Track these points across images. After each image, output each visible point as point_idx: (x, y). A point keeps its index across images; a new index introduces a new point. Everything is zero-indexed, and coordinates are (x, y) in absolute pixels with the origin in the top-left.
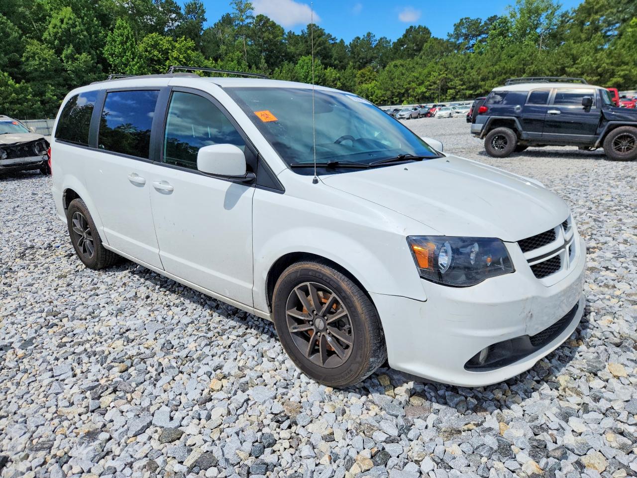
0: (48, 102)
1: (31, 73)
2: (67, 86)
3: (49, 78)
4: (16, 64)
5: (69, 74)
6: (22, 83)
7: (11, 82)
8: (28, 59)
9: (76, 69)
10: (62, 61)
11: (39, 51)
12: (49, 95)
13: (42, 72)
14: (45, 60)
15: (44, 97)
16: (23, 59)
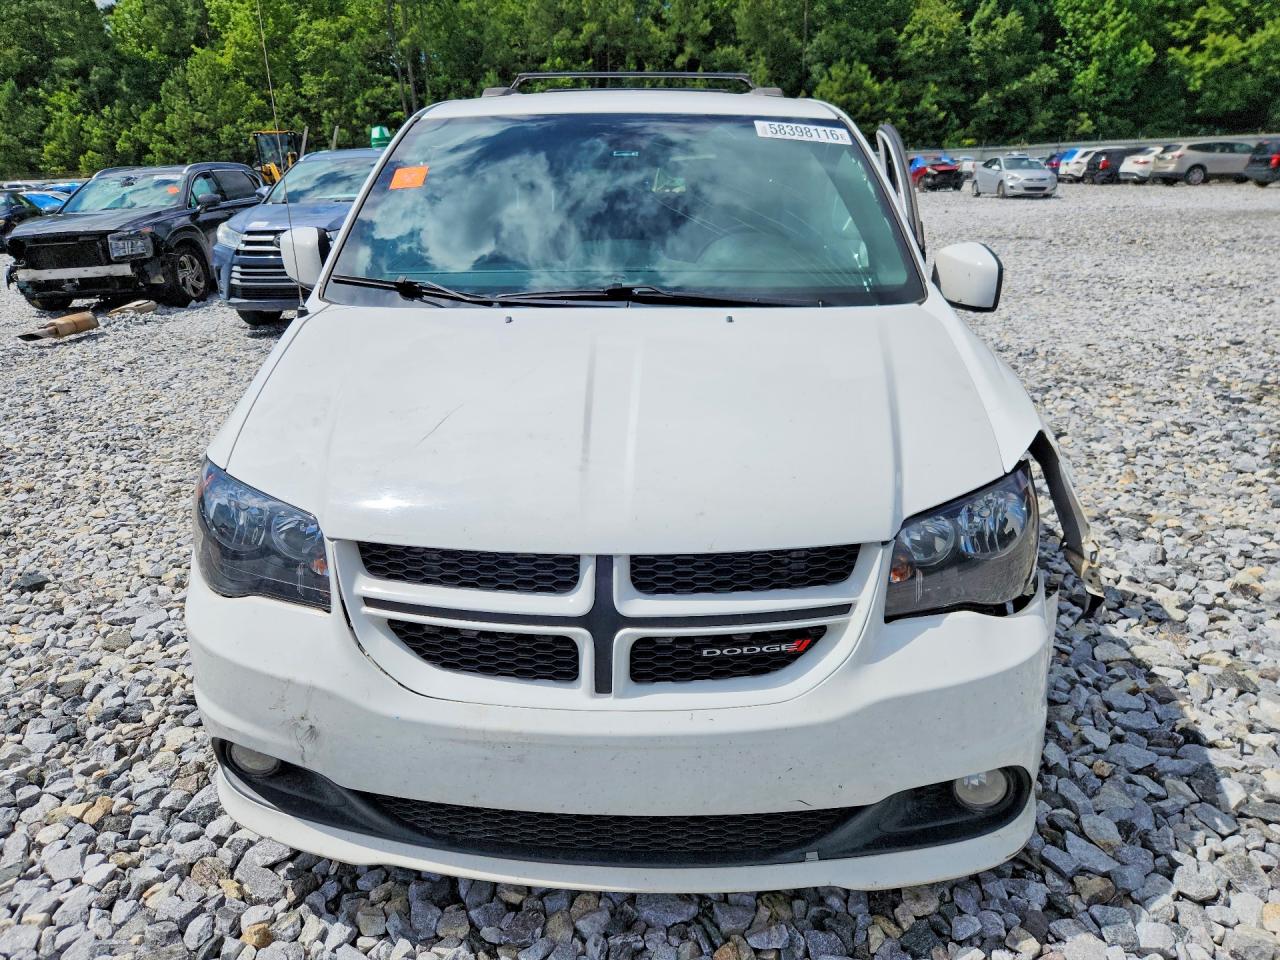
0: (921, 117)
1: (909, 61)
2: (962, 85)
3: (937, 69)
4: (887, 47)
5: (971, 59)
6: (885, 83)
7: (868, 81)
8: (910, 36)
9: (986, 46)
10: (968, 32)
11: (934, 18)
12: (927, 104)
13: (927, 58)
14: (940, 34)
15: (916, 109)
16: (903, 36)
